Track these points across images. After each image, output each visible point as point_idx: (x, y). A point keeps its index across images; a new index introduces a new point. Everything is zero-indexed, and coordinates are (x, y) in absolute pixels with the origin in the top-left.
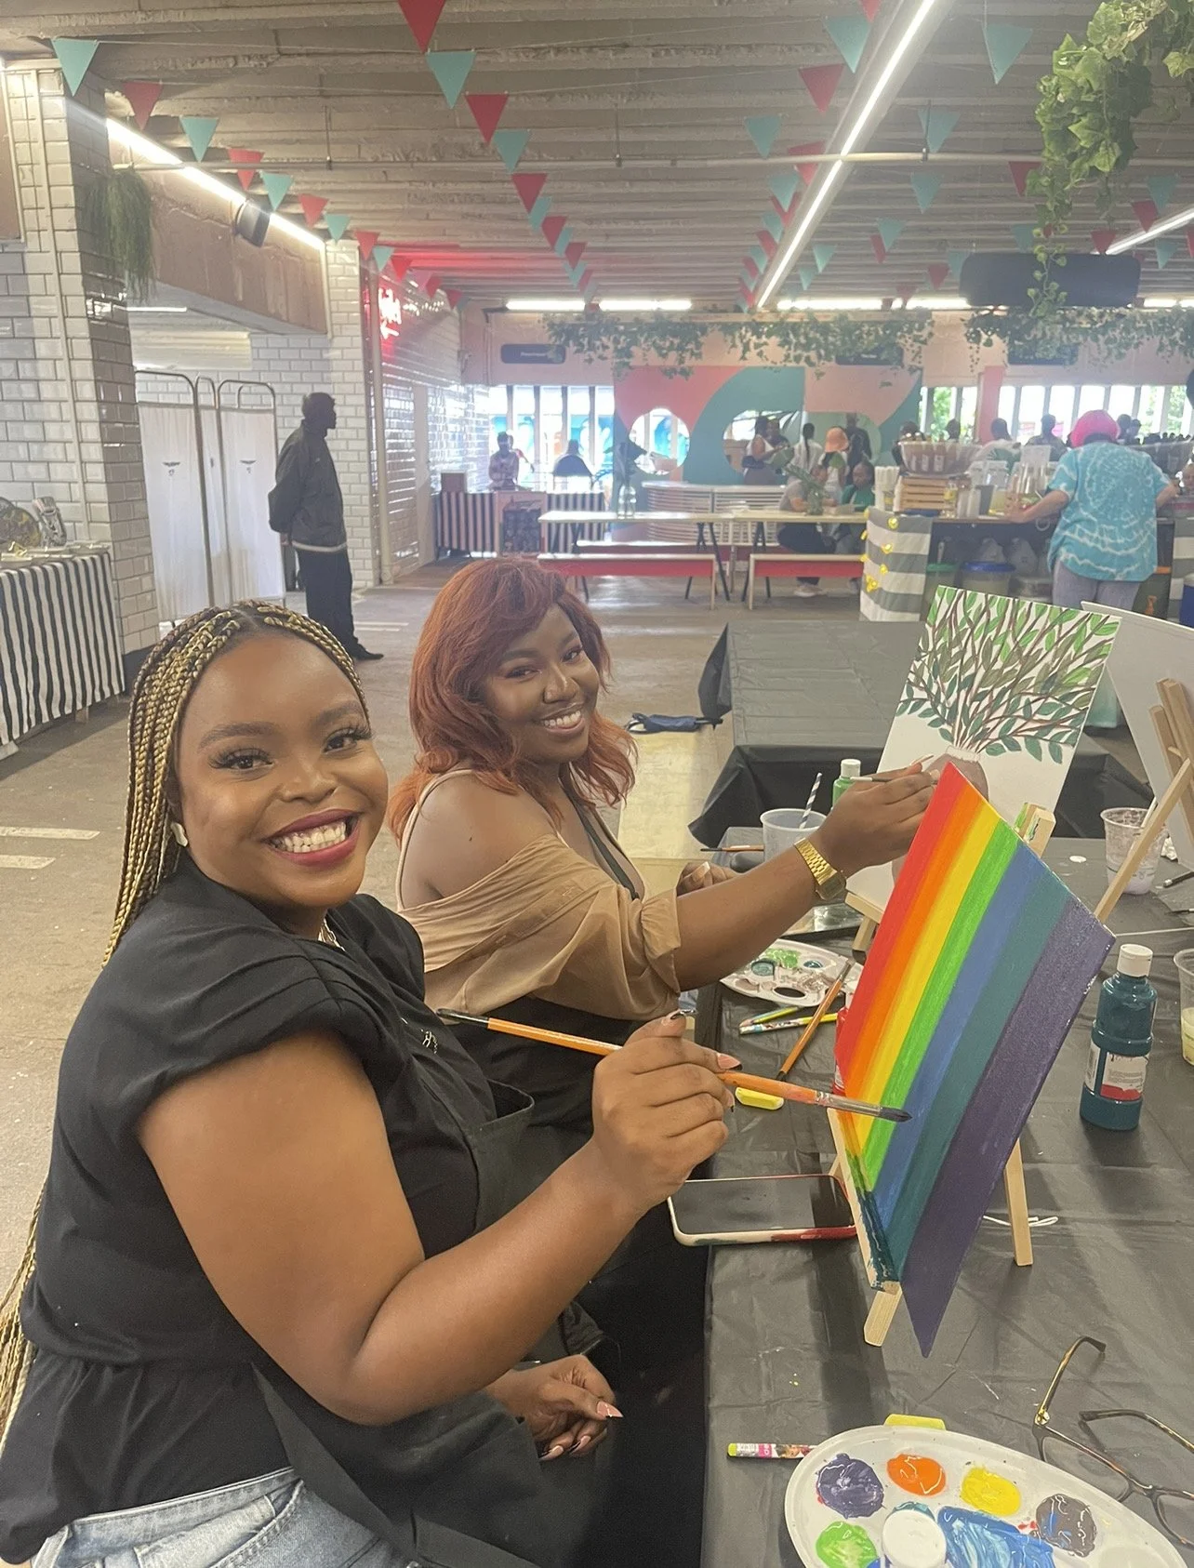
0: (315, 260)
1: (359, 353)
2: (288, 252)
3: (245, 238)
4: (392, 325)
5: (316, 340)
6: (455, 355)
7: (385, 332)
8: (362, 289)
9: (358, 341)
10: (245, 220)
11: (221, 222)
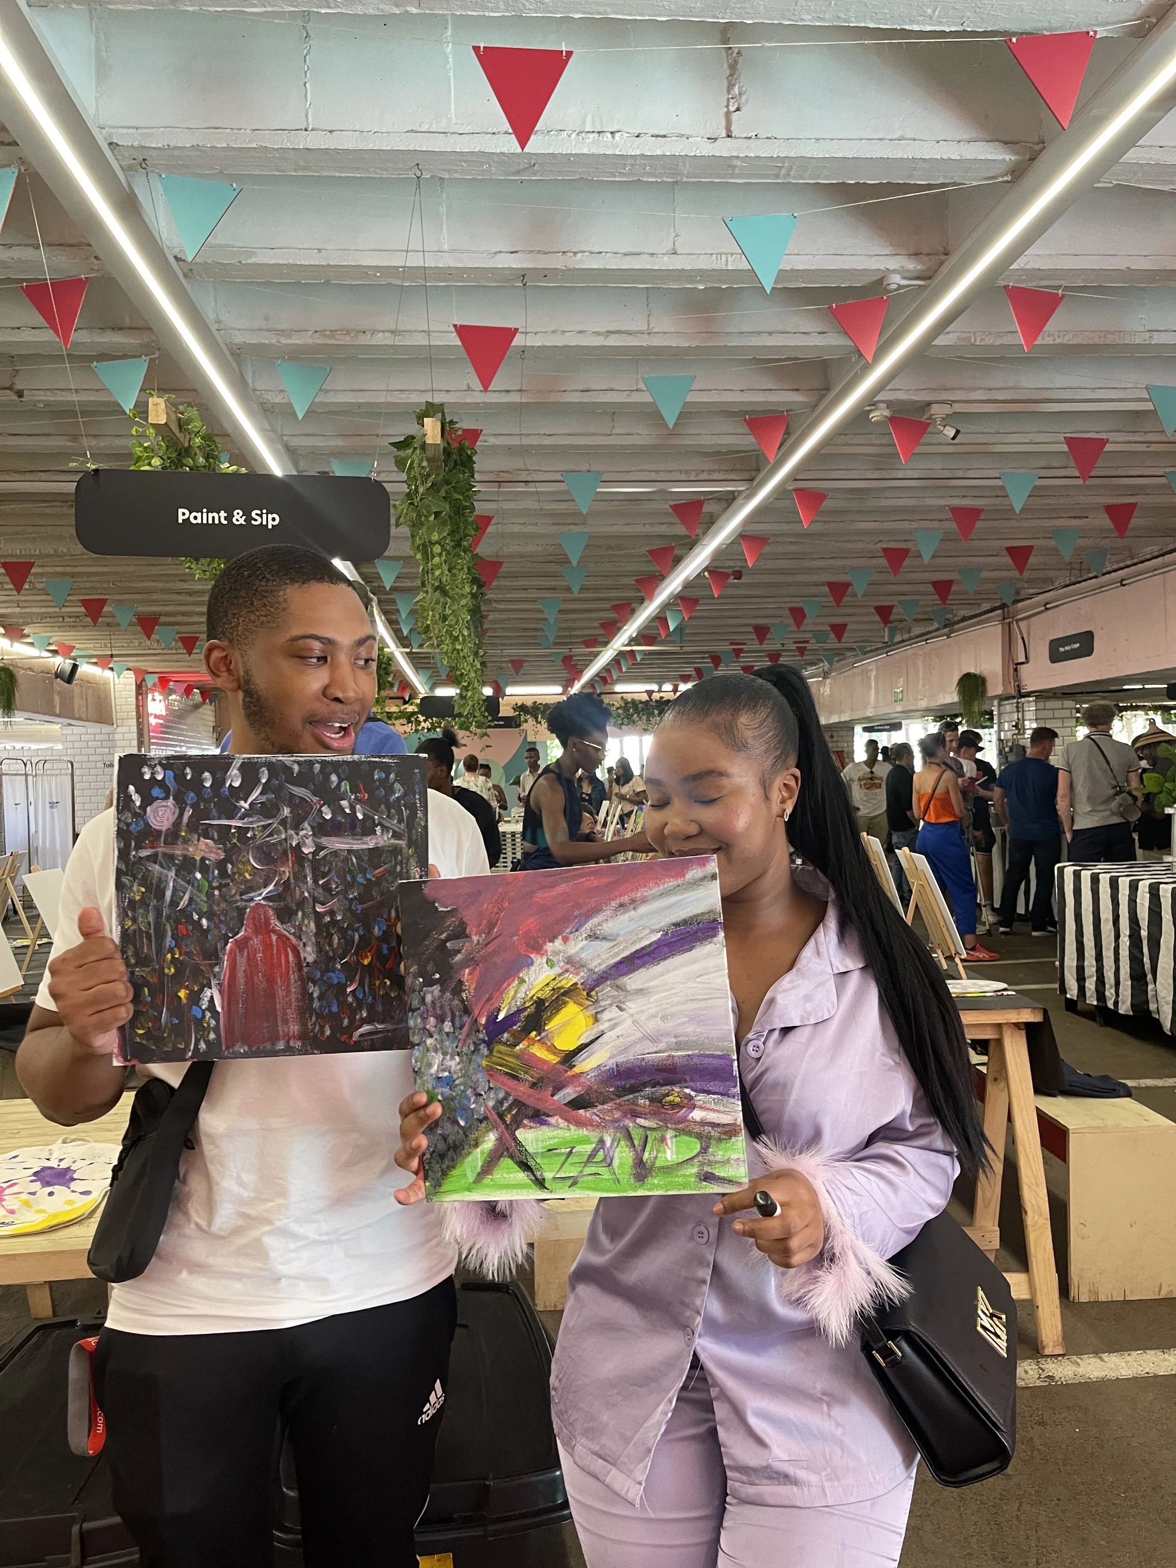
0: (106, 684)
1: (135, 736)
2: (89, 682)
3: (62, 679)
4: (156, 717)
5: (106, 729)
6: (211, 729)
7: (153, 721)
8: (137, 698)
9: (134, 729)
10: (62, 672)
11: (48, 673)
